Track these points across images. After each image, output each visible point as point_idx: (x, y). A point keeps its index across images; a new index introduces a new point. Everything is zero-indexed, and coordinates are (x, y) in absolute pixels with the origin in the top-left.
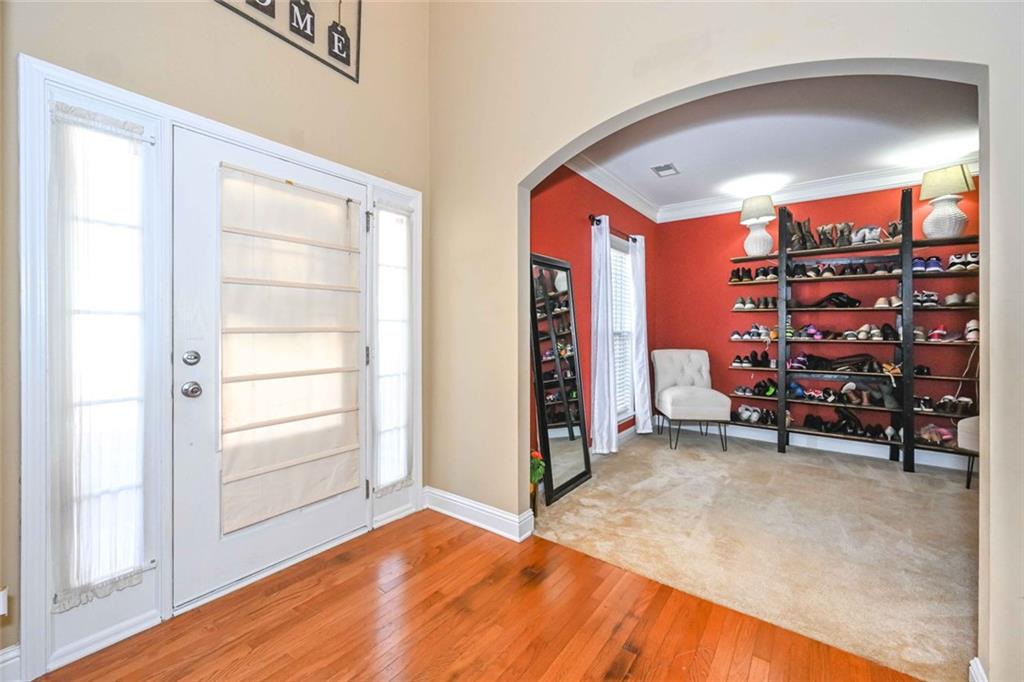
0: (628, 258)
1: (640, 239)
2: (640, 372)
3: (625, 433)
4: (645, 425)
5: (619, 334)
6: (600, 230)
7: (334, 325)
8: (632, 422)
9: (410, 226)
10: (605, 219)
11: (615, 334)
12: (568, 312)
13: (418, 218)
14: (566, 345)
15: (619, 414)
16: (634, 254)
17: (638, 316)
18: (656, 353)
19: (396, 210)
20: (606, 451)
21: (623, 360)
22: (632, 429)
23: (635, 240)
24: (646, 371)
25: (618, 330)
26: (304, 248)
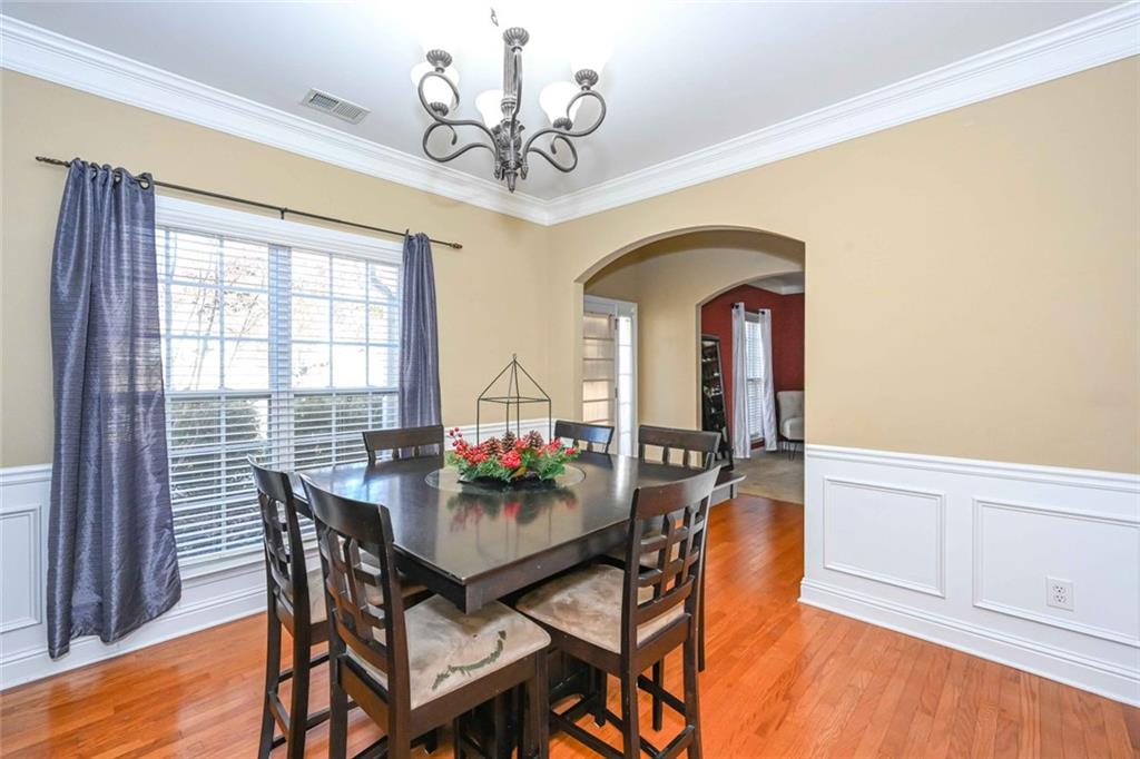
0: (759, 326)
1: (768, 312)
2: (767, 407)
3: (756, 450)
4: (771, 445)
5: (752, 380)
6: (739, 313)
7: (605, 377)
8: (762, 443)
9: (632, 321)
10: (742, 305)
11: (749, 380)
12: (717, 362)
13: (635, 317)
14: (710, 388)
15: (752, 436)
16: (763, 322)
17: (766, 366)
18: (780, 394)
19: (625, 315)
20: (742, 457)
21: (755, 398)
22: (762, 448)
23: (763, 313)
24: (772, 406)
25: (751, 377)
26: (596, 341)
